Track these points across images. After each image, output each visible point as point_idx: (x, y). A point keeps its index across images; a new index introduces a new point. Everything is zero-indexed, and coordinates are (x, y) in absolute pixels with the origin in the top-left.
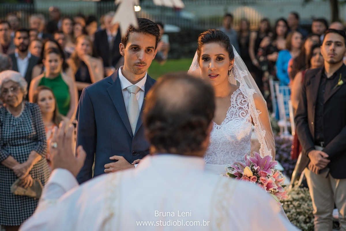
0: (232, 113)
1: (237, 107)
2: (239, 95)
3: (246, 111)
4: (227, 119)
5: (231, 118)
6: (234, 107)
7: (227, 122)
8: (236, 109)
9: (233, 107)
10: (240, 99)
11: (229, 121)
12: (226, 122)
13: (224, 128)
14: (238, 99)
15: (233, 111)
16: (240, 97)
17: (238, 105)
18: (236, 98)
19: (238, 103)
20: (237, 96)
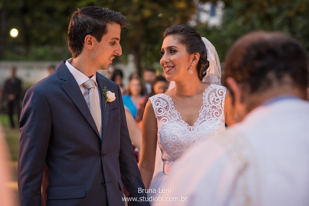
0: (205, 113)
1: (210, 105)
2: (211, 93)
3: (220, 110)
4: (200, 119)
5: (204, 118)
6: (207, 106)
7: (201, 123)
8: (209, 108)
9: (205, 105)
10: (212, 97)
11: (202, 122)
12: (199, 123)
13: (197, 129)
14: (210, 97)
15: (205, 111)
16: (213, 95)
17: (211, 104)
18: (208, 96)
19: (211, 101)
20: (210, 94)
